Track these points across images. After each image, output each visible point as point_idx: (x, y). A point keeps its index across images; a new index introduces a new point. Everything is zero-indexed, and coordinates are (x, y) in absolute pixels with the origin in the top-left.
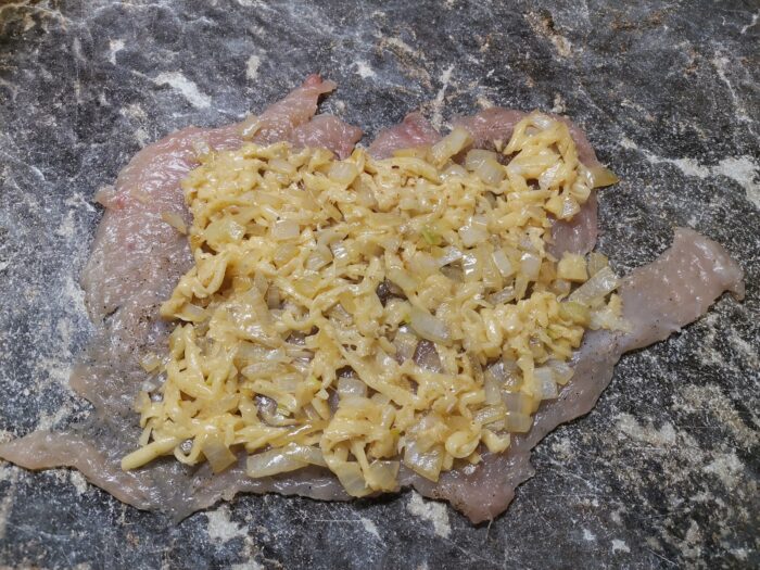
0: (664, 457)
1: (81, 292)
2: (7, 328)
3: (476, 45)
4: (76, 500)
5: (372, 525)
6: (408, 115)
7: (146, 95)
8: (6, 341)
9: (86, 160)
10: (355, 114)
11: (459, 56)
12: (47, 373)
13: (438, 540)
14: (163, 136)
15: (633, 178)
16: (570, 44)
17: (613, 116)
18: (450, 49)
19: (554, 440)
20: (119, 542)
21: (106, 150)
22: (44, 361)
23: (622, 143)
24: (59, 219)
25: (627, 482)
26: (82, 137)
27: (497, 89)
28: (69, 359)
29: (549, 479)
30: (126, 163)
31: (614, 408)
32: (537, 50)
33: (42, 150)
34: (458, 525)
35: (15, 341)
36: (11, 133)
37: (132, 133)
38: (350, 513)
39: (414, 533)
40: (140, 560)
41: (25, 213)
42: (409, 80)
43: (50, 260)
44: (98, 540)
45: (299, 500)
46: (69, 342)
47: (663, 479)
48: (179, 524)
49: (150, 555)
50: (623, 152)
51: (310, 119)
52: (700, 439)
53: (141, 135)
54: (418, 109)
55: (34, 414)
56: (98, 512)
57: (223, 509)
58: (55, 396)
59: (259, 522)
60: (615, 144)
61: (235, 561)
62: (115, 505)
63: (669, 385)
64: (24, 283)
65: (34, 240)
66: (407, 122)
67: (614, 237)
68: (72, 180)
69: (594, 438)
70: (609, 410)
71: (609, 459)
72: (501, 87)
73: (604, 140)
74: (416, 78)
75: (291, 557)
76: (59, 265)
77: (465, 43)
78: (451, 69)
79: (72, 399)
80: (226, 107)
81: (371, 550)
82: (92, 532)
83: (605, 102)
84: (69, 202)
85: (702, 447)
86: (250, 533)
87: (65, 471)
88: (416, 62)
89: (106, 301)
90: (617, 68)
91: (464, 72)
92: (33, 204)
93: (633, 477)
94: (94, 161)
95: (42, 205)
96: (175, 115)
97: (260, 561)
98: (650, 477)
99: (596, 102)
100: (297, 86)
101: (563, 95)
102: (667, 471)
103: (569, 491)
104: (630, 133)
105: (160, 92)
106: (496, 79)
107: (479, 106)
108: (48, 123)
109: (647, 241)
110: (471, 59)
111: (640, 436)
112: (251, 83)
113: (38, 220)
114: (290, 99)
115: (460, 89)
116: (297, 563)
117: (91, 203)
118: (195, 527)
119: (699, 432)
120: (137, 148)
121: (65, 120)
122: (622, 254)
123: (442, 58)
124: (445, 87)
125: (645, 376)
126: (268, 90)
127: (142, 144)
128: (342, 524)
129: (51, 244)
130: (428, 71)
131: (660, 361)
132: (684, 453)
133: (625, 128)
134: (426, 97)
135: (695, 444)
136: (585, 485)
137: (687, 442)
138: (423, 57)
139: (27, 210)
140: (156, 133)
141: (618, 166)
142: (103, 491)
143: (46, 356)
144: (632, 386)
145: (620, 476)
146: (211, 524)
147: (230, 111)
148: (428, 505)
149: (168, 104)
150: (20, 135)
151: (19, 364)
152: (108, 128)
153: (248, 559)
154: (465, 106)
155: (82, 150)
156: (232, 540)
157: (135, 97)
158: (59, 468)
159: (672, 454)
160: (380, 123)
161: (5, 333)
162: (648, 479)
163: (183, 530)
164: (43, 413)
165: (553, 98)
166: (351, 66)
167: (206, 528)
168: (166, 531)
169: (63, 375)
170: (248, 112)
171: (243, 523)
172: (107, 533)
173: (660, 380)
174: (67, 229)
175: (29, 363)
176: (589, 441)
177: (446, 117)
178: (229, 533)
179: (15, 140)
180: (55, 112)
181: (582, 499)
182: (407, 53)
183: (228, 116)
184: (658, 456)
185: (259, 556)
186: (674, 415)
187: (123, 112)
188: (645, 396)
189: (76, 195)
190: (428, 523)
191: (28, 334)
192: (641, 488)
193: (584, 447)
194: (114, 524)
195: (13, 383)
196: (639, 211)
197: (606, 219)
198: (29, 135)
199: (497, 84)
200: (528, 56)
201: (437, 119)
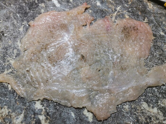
0: (153, 116)
1: (21, 44)
2: (3, 49)
3: (128, 2)
4: (8, 91)
5: (74, 114)
6: (106, 16)
7: (46, 2)
8: (2, 52)
9: (29, 15)
10: (93, 14)
11: (123, 4)
12: (9, 61)
13: (89, 122)
14: (47, 12)
15: (162, 42)
16: (152, 6)
17: (160, 26)
18: (121, 2)
19: (124, 105)
20: (15, 103)
21: (34, 13)
22: (9, 58)
23: (161, 33)
24: (20, 27)
25: (141, 120)
26: (30, 9)
27: (131, 13)
28: (14, 59)
29: (121, 114)
30: (37, 16)
31: (142, 100)
32: (143, 6)
33: (20, 10)
34: (94, 120)
35: (4, 52)
36: (15, 6)
37: (41, 10)
38: (69, 110)
39: (83, 119)
40: (18, 108)
41: (13, 24)
42: (109, 8)
43: (16, 35)
44: (10, 102)
45: (58, 104)
46: (15, 55)
47: (151, 122)
48: (29, 102)
49: (21, 108)
50: (160, 35)
51: (82, 13)
52: (164, 114)
53: (42, 11)
54: (109, 15)
55: (4, 69)
56: (12, 95)
57: (40, 101)
58: (9, 66)
59: (47, 107)
60: (159, 33)
61: (39, 114)
62: (16, 94)
63: (159, 98)
64: (9, 40)
65: (14, 30)
66: (106, 18)
67: (153, 56)
68: (25, 18)
69: (135, 107)
70: (141, 101)
71: (138, 113)
72: (132, 13)
73: (156, 31)
74: (111, 8)
75: (52, 117)
76: (18, 37)
77: (125, 1)
78: (120, 7)
79: (13, 68)
80: (63, 7)
81: (72, 120)
82: (10, 99)
83: (158, 22)
84: (23, 23)
85: (164, 116)
86: (44, 109)
87: (7, 84)
88: (111, 4)
89: (25, 47)
90: (163, 14)
91: (123, 8)
92: (15, 22)
93: (143, 119)
94: (31, 15)
95: (17, 23)
96: (51, 7)
97: (45, 116)
98: (147, 120)
99: (156, 21)
100: (81, 5)
101: (148, 18)
102: (152, 120)
103: (125, 118)
104: (163, 31)
105: (49, 2)
106: (131, 11)
107: (125, 17)
108: (23, 5)
109: (162, 59)
110: (126, 5)
111: (148, 109)
112: (70, 3)
113: (16, 26)
114: (79, 8)
115: (121, 12)
116: (54, 119)
117: (28, 24)
118: (32, 104)
119: (164, 112)
120: (41, 13)
121: (27, 5)
122: (154, 61)
123: (118, 4)
124: (118, 11)
125: (153, 94)
126: (74, 5)
127: (42, 13)
128: (66, 112)
129: (17, 32)
130: (114, 6)
131: (158, 91)
132: (158, 116)
133: (162, 29)
134: (112, 13)
135: (162, 115)
136: (130, 118)
137: (160, 114)
138: (114, 3)
139: (14, 23)
140: (46, 11)
141: (158, 38)
142: (14, 90)
143: (10, 57)
144: (149, 96)
145: (140, 118)
146: (36, 104)
147: (64, 8)
148: (88, 113)
149: (50, 5)
150: (16, 6)
151: (4, 57)
152: (36, 8)
153: (42, 114)
154: (121, 16)
155: (29, 12)
156: (40, 109)
157: (43, 2)
158: (6, 83)
159: (155, 116)
160: (99, 17)
161: (2, 50)
162: (147, 121)
163: (29, 104)
164: (6, 70)
165: (145, 18)
166: (95, 2)
167: (35, 105)
168: (26, 103)
169: (12, 62)
170: (68, 9)
171: (43, 106)
172: (13, 100)
173: (156, 96)
174: (21, 29)
175: (6, 58)
176: (134, 107)
177: (116, 18)
178: (39, 107)
179: (15, 7)
180: (25, 2)
181: (128, 121)
182: (110, 1)
183: (63, 10)
184: (151, 115)
185: (45, 115)
186: (158, 106)
187: (40, 5)
188: (151, 99)
189: (25, 22)
190: (87, 117)
191: (7, 51)
192: (145, 122)
193: (132, 108)
194: (15, 99)
195: (1, 61)
196: (161, 51)
197: (152, 51)
198: (18, 7)
199: (131, 12)
200: (141, 7)
201: (113, 19)
